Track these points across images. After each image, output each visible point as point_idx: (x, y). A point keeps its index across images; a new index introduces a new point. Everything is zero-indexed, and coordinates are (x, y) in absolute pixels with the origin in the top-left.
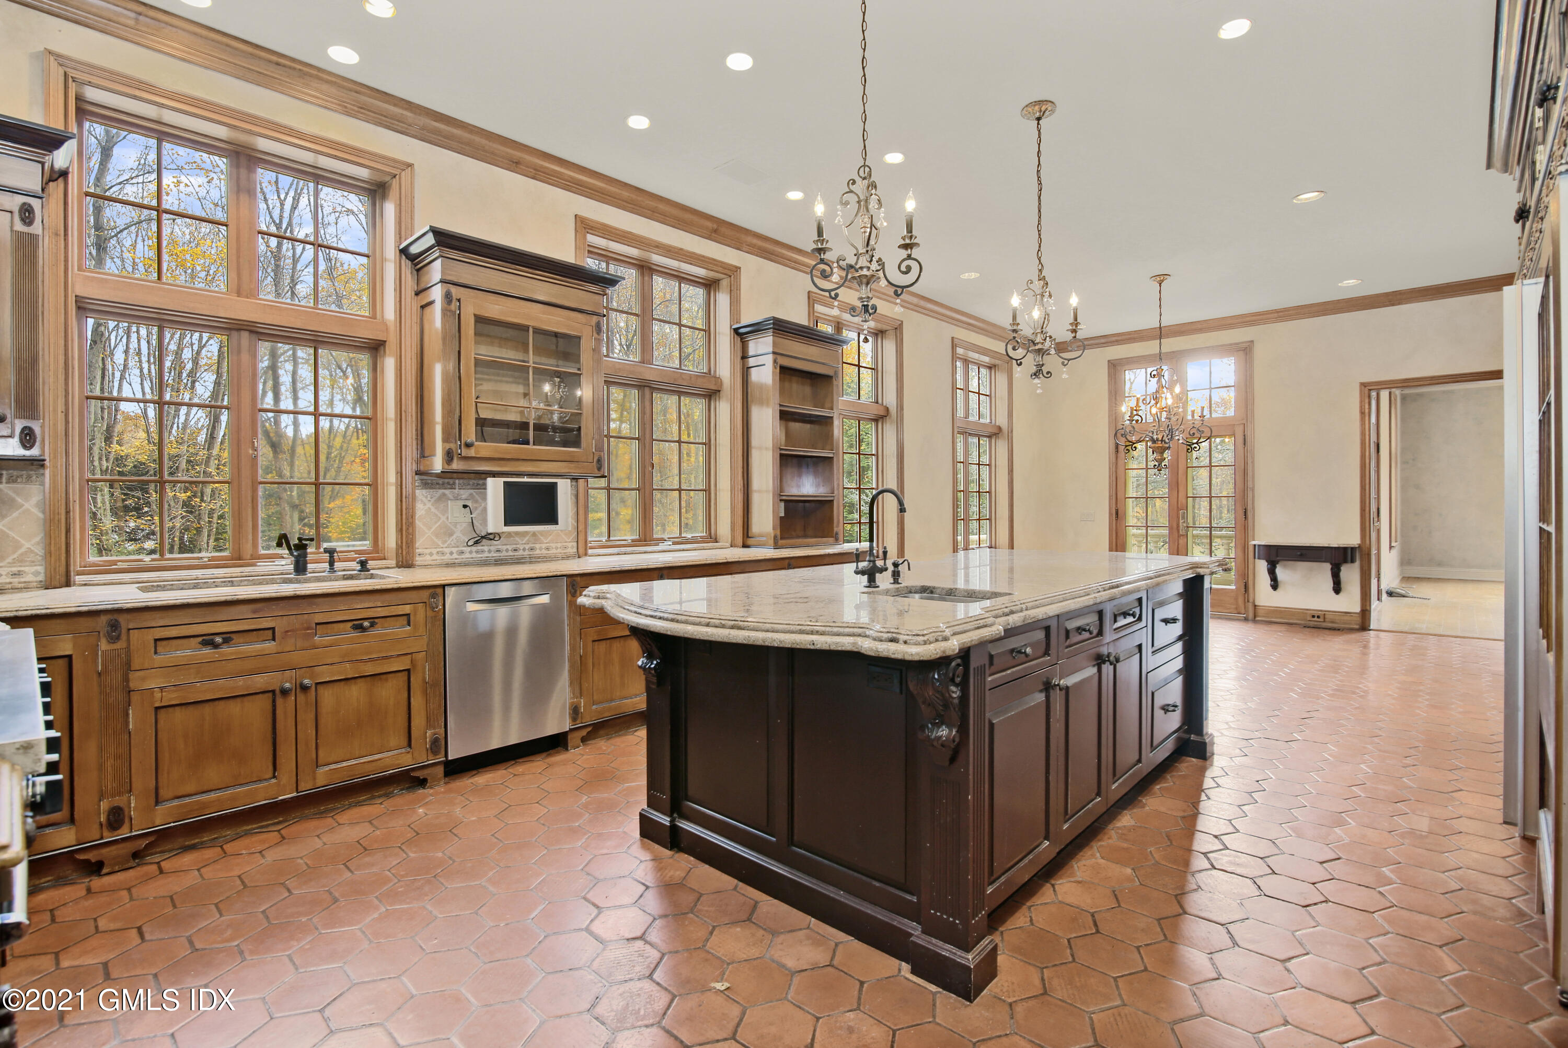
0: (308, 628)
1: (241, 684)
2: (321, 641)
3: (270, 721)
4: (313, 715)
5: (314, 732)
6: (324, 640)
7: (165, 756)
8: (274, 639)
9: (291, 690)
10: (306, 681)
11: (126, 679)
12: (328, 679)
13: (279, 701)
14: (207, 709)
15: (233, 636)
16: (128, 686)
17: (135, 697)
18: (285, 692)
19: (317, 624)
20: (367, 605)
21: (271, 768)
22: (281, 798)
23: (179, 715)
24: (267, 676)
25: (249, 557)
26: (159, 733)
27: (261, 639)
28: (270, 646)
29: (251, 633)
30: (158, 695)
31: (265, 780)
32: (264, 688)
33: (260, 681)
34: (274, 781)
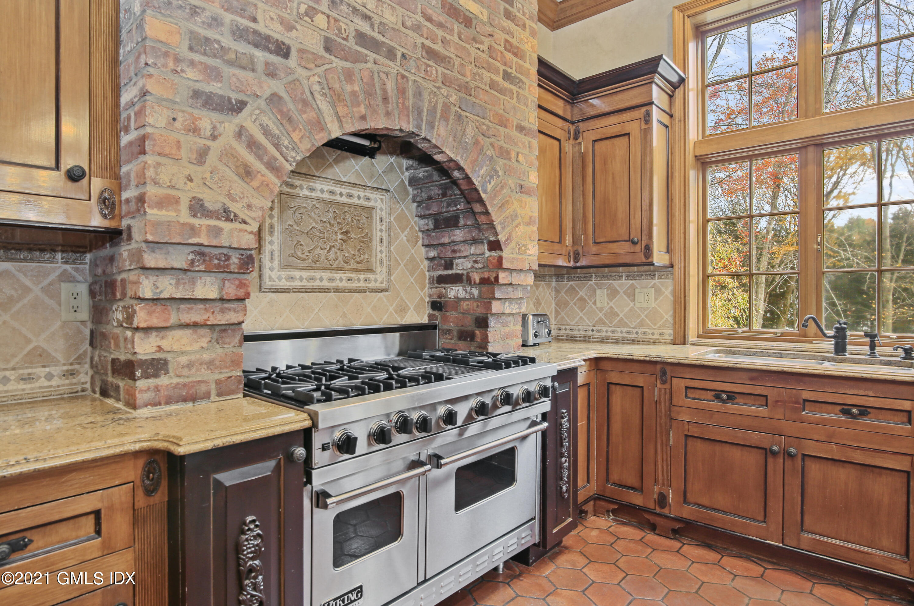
0: (797, 402)
1: (740, 436)
2: (808, 416)
3: (763, 473)
4: (799, 481)
5: (799, 498)
6: (811, 417)
7: (691, 471)
8: (767, 406)
9: (779, 453)
10: (792, 450)
11: (670, 410)
12: (814, 454)
13: (770, 460)
14: (718, 448)
15: (736, 395)
16: (670, 415)
17: (674, 424)
18: (774, 454)
19: (805, 401)
20: (856, 392)
21: (762, 513)
22: (768, 542)
23: (699, 444)
24: (761, 435)
25: (812, 335)
26: (688, 454)
27: (757, 403)
28: (763, 411)
29: (749, 396)
30: (686, 427)
31: (758, 521)
32: (757, 444)
33: (755, 438)
34: (764, 525)
